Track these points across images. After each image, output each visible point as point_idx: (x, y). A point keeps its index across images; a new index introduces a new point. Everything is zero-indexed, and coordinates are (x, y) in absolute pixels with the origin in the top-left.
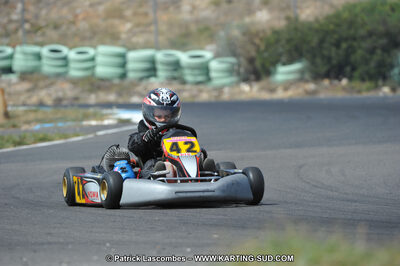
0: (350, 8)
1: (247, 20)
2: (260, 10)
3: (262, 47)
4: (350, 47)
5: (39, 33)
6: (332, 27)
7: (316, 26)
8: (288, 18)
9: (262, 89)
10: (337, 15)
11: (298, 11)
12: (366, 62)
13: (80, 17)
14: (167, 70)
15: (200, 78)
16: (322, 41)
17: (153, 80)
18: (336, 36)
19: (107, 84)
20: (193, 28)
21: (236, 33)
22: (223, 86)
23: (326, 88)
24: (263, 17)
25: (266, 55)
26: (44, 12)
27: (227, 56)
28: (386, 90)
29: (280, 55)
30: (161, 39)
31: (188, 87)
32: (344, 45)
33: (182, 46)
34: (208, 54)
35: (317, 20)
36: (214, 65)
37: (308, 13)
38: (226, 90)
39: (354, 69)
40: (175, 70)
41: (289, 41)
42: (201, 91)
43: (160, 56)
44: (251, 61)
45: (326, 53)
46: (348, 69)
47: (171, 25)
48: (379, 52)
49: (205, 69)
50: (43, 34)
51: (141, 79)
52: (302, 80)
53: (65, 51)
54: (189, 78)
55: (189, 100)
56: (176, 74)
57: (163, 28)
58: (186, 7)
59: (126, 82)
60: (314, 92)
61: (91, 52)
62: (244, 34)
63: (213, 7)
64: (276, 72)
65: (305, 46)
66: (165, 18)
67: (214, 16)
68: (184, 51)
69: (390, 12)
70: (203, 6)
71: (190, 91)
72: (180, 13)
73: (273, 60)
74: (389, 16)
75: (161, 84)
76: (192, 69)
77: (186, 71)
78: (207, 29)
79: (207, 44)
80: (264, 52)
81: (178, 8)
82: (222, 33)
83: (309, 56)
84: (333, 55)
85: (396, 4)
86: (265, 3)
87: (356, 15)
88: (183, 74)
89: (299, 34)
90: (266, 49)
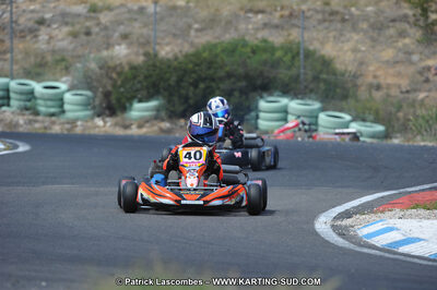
0: (210, 47)
1: (105, 53)
2: (119, 44)
3: (119, 83)
4: (207, 87)
6: (191, 66)
7: (175, 63)
8: (146, 54)
9: (116, 124)
10: (197, 55)
11: (157, 47)
14: (20, 100)
15: (52, 110)
16: (180, 80)
17: (4, 108)
18: (194, 76)
20: (49, 58)
21: (93, 66)
22: (77, 119)
23: (181, 127)
24: (121, 51)
25: (122, 90)
27: (83, 89)
29: (137, 90)
30: (15, 67)
31: (40, 118)
32: (202, 86)
33: (37, 77)
34: (63, 87)
35: (176, 58)
36: (68, 97)
37: (166, 51)
38: (79, 123)
40: (29, 100)
41: (146, 77)
42: (53, 123)
43: (13, 84)
44: (107, 95)
45: (183, 92)
47: (27, 54)
48: (236, 94)
49: (60, 101)
52: (157, 118)
54: (42, 109)
55: (41, 131)
56: (28, 104)
57: (20, 57)
58: (43, 35)
60: (169, 131)
62: (101, 68)
63: (70, 38)
64: (131, 110)
65: (162, 84)
66: (21, 46)
67: (71, 47)
68: (39, 82)
69: (251, 55)
70: (60, 37)
71: (43, 122)
72: (36, 42)
73: (129, 96)
74: (249, 57)
75: (13, 113)
76: (45, 100)
77: (40, 102)
78: (63, 60)
79: (62, 76)
80: (120, 87)
81: (36, 36)
82: (79, 65)
83: (166, 94)
84: (191, 94)
85: (257, 46)
86: (125, 37)
87: (216, 56)
88: (36, 105)
89: (157, 71)
90: (123, 85)
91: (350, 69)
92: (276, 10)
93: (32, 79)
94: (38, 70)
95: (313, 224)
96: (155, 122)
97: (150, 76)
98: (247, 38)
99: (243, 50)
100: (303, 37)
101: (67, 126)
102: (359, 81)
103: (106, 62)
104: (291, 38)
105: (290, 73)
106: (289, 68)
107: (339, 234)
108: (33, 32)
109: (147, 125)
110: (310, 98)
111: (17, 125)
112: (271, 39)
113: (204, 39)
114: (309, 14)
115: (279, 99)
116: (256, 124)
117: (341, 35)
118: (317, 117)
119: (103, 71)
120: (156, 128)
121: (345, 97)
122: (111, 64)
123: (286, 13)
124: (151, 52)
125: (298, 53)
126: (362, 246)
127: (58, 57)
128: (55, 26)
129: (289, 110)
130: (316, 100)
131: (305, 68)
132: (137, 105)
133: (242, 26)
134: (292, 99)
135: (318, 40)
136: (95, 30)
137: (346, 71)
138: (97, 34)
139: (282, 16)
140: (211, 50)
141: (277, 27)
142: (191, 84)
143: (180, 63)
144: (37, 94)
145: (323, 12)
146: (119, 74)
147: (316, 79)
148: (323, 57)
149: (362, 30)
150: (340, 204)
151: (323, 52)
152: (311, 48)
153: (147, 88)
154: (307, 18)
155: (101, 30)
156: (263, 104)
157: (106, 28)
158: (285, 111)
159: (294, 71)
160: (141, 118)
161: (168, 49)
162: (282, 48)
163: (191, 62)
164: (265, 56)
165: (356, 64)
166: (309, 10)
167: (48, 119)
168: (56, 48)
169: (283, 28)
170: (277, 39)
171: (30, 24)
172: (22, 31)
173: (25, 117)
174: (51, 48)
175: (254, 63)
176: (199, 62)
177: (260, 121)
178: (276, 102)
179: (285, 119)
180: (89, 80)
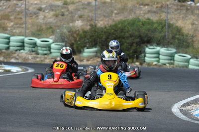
0: (122, 22)
1: (71, 25)
2: (78, 20)
3: (78, 39)
6: (113, 31)
7: (105, 30)
8: (91, 25)
10: (116, 25)
11: (96, 22)
14: (30, 47)
15: (45, 52)
17: (22, 51)
18: (114, 36)
20: (44, 27)
21: (65, 31)
24: (79, 24)
25: (79, 42)
27: (60, 42)
28: (137, 64)
29: (86, 43)
30: (27, 31)
31: (39, 56)
33: (38, 36)
34: (51, 41)
35: (106, 28)
36: (53, 46)
37: (101, 24)
38: (58, 59)
40: (34, 47)
41: (91, 37)
42: (46, 58)
43: (26, 40)
44: (72, 45)
47: (33, 25)
48: (135, 45)
49: (49, 48)
51: (17, 50)
52: (96, 56)
54: (40, 52)
55: (40, 62)
56: (34, 49)
57: (30, 26)
58: (41, 16)
59: (9, 51)
62: (69, 32)
63: (54, 18)
64: (83, 52)
65: (99, 40)
66: (30, 21)
67: (54, 21)
68: (39, 38)
70: (49, 17)
71: (41, 58)
72: (38, 19)
73: (82, 45)
74: (141, 27)
75: (26, 53)
76: (41, 47)
77: (39, 48)
78: (51, 28)
79: (50, 36)
80: (78, 41)
81: (37, 16)
82: (58, 31)
83: (100, 45)
85: (145, 22)
86: (81, 17)
87: (125, 26)
88: (37, 49)
89: (96, 34)
90: (80, 40)
91: (190, 33)
92: (154, 4)
93: (35, 37)
94: (40, 33)
95: (171, 109)
96: (95, 58)
97: (93, 36)
98: (140, 18)
99: (138, 24)
100: (167, 17)
101: (53, 60)
102: (195, 39)
103: (71, 29)
104: (162, 18)
105: (160, 35)
106: (160, 32)
107: (184, 114)
109: (91, 60)
110: (171, 47)
111: (28, 59)
112: (151, 18)
113: (119, 18)
114: (170, 6)
115: (155, 47)
116: (144, 59)
117: (186, 16)
118: (174, 56)
119: (70, 34)
120: (95, 61)
121: (188, 47)
122: (74, 30)
123: (159, 5)
124: (94, 24)
125: (165, 25)
126: (195, 120)
127: (49, 27)
128: (47, 11)
129: (160, 53)
130: (174, 48)
131: (168, 32)
132: (86, 50)
133: (138, 12)
134: (162, 47)
135: (175, 18)
136: (66, 13)
137: (188, 34)
138: (67, 15)
139: (157, 7)
140: (122, 23)
141: (155, 12)
143: (107, 30)
144: (38, 44)
145: (177, 5)
146: (77, 35)
147: (173, 38)
148: (177, 27)
149: (196, 14)
150: (184, 99)
151: (177, 25)
152: (171, 23)
153: (91, 42)
154: (170, 8)
155: (69, 13)
157: (72, 13)
158: (158, 53)
159: (162, 34)
160: (89, 56)
161: (101, 23)
162: (157, 22)
163: (112, 29)
164: (148, 27)
165: (193, 30)
166: (170, 4)
167: (43, 56)
168: (47, 22)
169: (157, 13)
170: (154, 18)
171: (35, 10)
172: (31, 14)
173: (32, 56)
174: (45, 22)
175: (143, 30)
176: (116, 29)
177: (146, 58)
178: (154, 49)
179: (158, 57)
180: (63, 38)
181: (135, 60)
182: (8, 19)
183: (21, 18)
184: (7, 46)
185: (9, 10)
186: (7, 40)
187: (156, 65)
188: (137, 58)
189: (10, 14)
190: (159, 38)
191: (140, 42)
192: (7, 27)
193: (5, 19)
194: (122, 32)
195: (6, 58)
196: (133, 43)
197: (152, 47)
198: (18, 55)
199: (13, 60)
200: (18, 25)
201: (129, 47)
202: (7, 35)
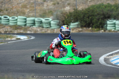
0: (93, 6)
1: (63, 9)
2: (67, 6)
3: (66, 18)
4: (92, 18)
5: (2, 12)
6: (87, 12)
7: (83, 12)
8: (74, 9)
10: (89, 9)
11: (78, 7)
12: (97, 22)
13: (14, 7)
14: (38, 24)
15: (48, 26)
16: (84, 16)
17: (34, 26)
18: (88, 15)
19: (21, 27)
20: (47, 11)
21: (59, 13)
22: (55, 29)
23: (85, 30)
24: (68, 9)
25: (67, 20)
26: (3, 6)
27: (56, 20)
29: (71, 20)
30: (37, 14)
31: (44, 29)
32: (90, 18)
34: (50, 19)
35: (83, 10)
36: (52, 22)
38: (55, 30)
39: (93, 24)
40: (41, 24)
41: (74, 16)
42: (48, 30)
43: (36, 19)
44: (63, 21)
45: (85, 20)
46: (91, 24)
47: (41, 10)
48: (100, 19)
49: (50, 24)
50: (3, 12)
51: (31, 26)
52: (78, 27)
53: (8, 17)
54: (45, 26)
55: (45, 33)
56: (41, 25)
57: (38, 11)
58: (45, 5)
59: (26, 27)
60: (81, 31)
61: (16, 18)
63: (53, 5)
64: (70, 25)
65: (79, 18)
66: (39, 8)
67: (53, 8)
69: (105, 8)
70: (50, 5)
71: (45, 30)
72: (44, 7)
73: (69, 21)
74: (104, 9)
75: (36, 28)
76: (45, 23)
77: (44, 24)
78: (51, 12)
80: (67, 19)
81: (43, 5)
83: (80, 20)
84: (87, 20)
85: (107, 5)
86: (69, 4)
87: (95, 9)
88: (43, 25)
89: (77, 14)
90: (68, 18)
93: (42, 17)
94: (44, 15)
96: (77, 29)
98: (104, 3)
99: (103, 7)
101: (52, 31)
103: (62, 12)
104: (117, 3)
105: (116, 13)
106: (116, 11)
108: (42, 4)
109: (75, 29)
111: (38, 31)
112: (111, 3)
113: (92, 4)
115: (113, 21)
116: (106, 28)
119: (62, 15)
120: (77, 30)
122: (64, 12)
124: (76, 8)
125: (118, 7)
127: (50, 11)
128: (49, 2)
129: (116, 24)
132: (72, 24)
134: (117, 20)
136: (60, 2)
138: (61, 4)
142: (87, 17)
144: (43, 22)
146: (67, 15)
153: (75, 19)
155: (62, 2)
156: (108, 22)
157: (63, 2)
158: (115, 24)
159: (117, 13)
160: (73, 28)
161: (81, 7)
162: (114, 6)
163: (87, 11)
164: (109, 8)
167: (46, 29)
168: (49, 8)
171: (42, 2)
172: (39, 4)
173: (40, 29)
174: (47, 8)
175: (105, 11)
176: (89, 11)
177: (108, 27)
178: (112, 21)
179: (115, 26)
180: (58, 17)
181: (101, 28)
182: (26, 8)
183: (33, 7)
184: (25, 23)
185: (26, 2)
186: (25, 20)
187: (114, 31)
188: (102, 27)
189: (27, 5)
190: (115, 15)
191: (103, 17)
192: (26, 12)
193: (24, 8)
194: (92, 12)
195: (24, 31)
196: (99, 19)
197: (111, 20)
198: (32, 29)
199: (29, 32)
200: (32, 11)
201: (97, 21)
202: (25, 17)
